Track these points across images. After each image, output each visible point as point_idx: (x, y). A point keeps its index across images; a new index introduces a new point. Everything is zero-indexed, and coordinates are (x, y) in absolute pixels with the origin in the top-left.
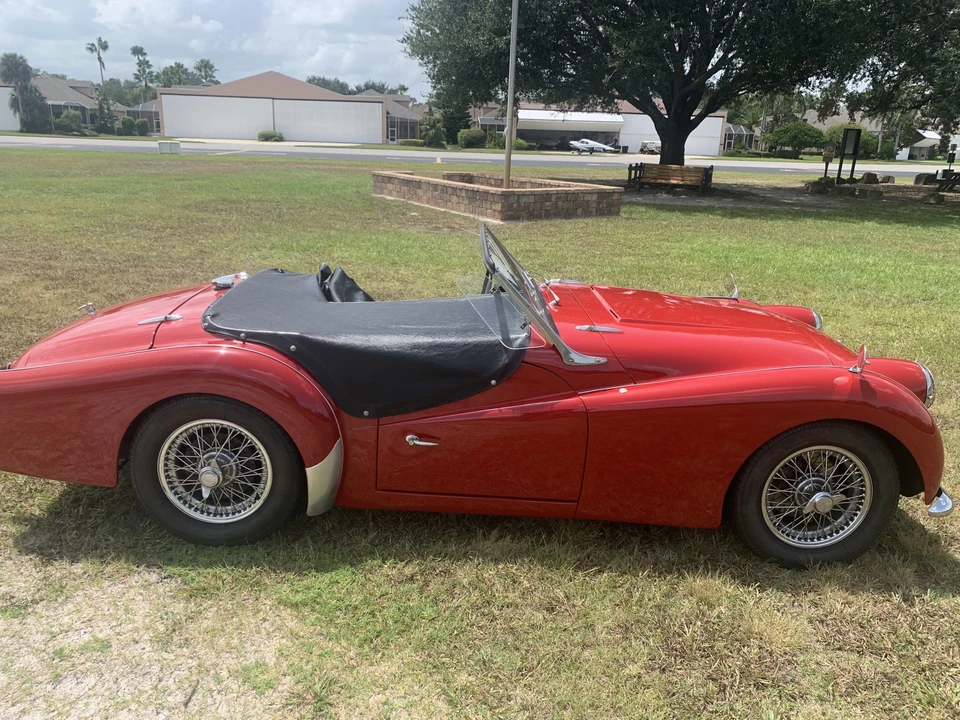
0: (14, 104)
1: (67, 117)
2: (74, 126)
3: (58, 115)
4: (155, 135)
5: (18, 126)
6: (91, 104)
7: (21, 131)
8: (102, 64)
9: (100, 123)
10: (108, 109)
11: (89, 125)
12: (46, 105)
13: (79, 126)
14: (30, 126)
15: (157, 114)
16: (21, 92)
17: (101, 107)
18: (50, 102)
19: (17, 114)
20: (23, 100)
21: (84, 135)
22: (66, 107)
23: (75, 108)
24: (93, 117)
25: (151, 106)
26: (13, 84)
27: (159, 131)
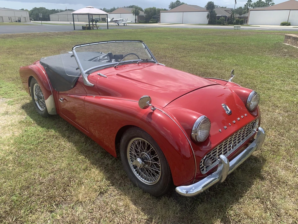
0: (208, 17)
1: (221, 19)
2: (222, 22)
3: (218, 19)
4: (245, 24)
5: (207, 22)
6: (228, 15)
7: (208, 24)
8: (236, 2)
9: (229, 21)
10: (233, 16)
11: (227, 22)
12: (216, 16)
13: (223, 22)
14: (210, 23)
15: (247, 17)
16: (210, 13)
17: (231, 16)
18: (217, 15)
19: (208, 19)
20: (210, 15)
21: (224, 25)
22: (221, 16)
23: (224, 17)
24: (228, 19)
25: (246, 15)
26: (209, 11)
27: (247, 23)
